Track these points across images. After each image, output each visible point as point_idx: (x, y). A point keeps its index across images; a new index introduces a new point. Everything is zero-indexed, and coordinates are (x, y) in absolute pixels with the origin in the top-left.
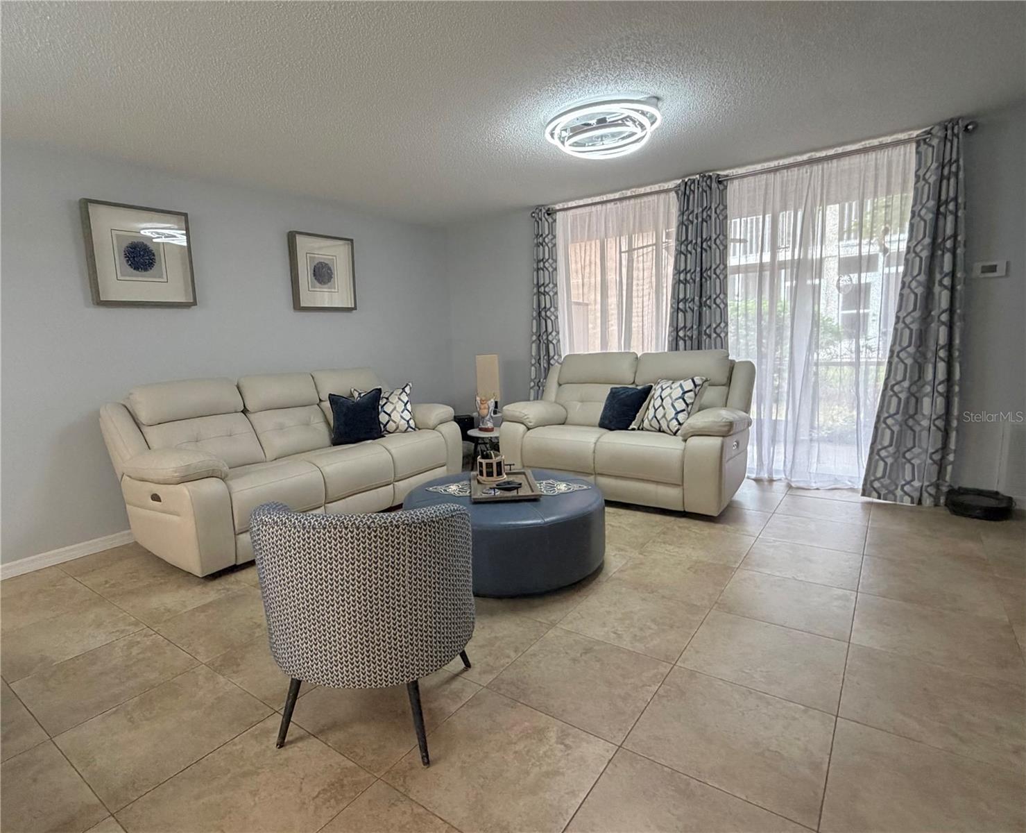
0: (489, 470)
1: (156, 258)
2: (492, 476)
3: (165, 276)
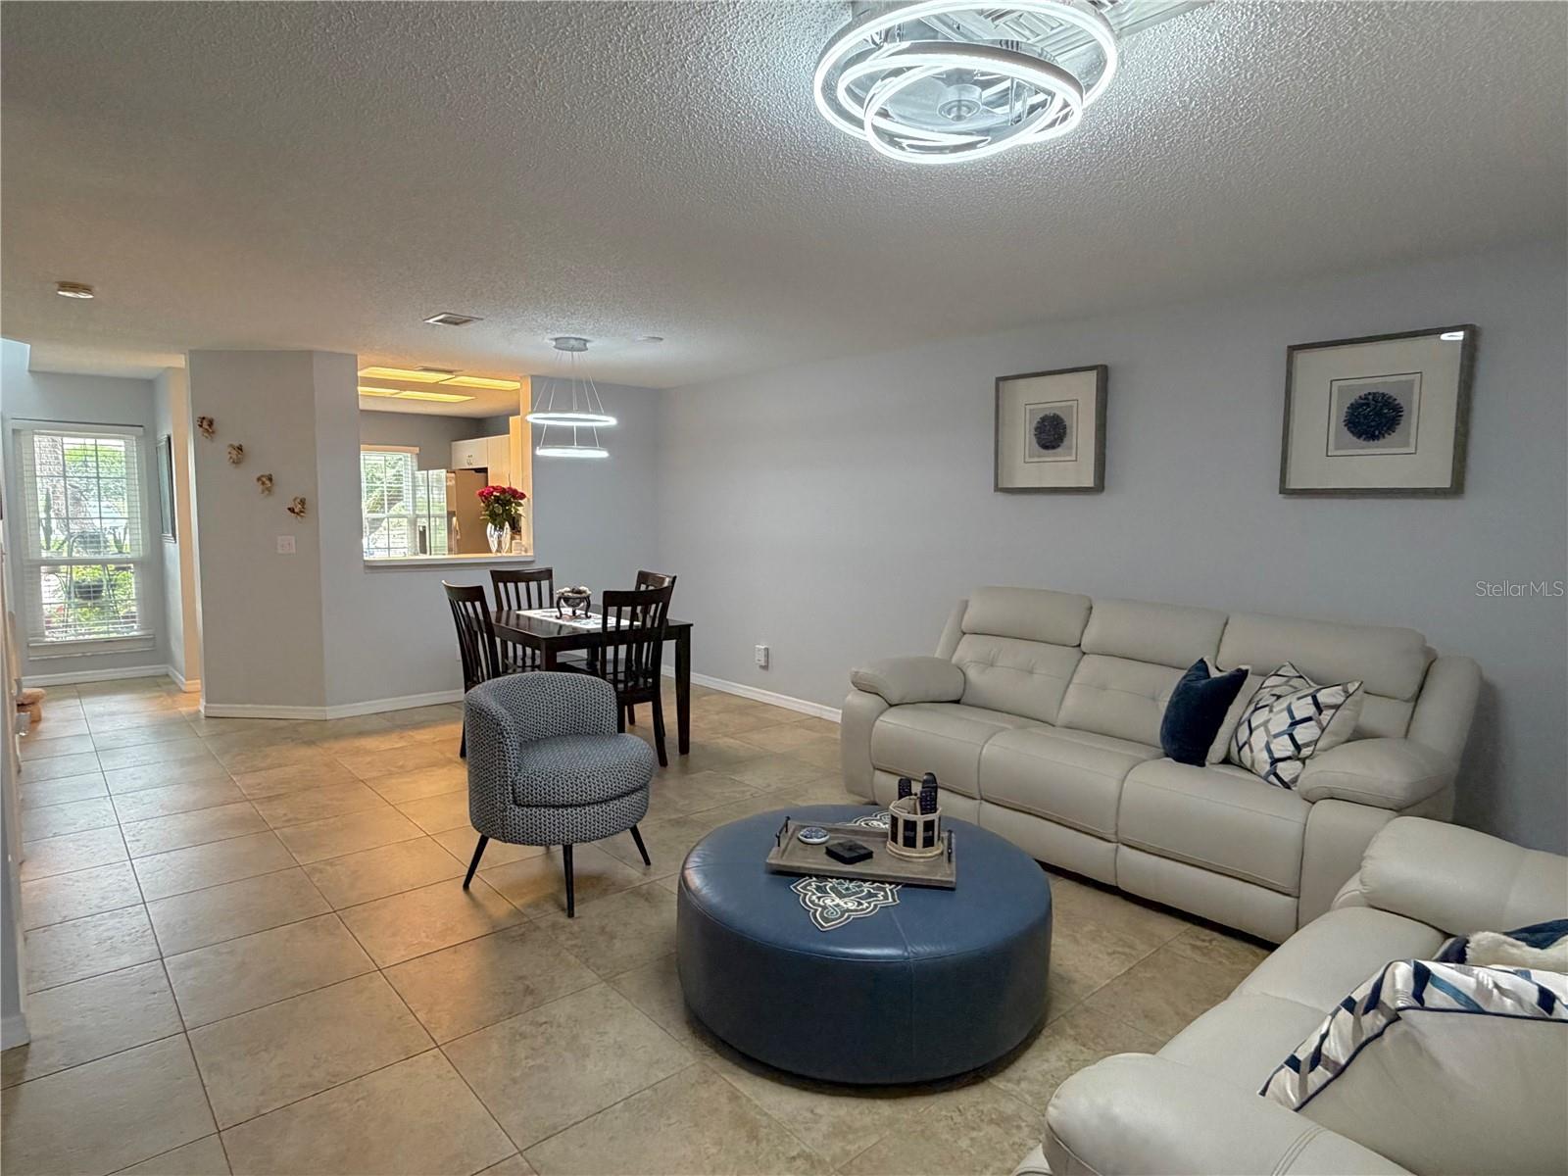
0: (908, 833)
1: (1068, 431)
2: (914, 846)
3: (1074, 455)
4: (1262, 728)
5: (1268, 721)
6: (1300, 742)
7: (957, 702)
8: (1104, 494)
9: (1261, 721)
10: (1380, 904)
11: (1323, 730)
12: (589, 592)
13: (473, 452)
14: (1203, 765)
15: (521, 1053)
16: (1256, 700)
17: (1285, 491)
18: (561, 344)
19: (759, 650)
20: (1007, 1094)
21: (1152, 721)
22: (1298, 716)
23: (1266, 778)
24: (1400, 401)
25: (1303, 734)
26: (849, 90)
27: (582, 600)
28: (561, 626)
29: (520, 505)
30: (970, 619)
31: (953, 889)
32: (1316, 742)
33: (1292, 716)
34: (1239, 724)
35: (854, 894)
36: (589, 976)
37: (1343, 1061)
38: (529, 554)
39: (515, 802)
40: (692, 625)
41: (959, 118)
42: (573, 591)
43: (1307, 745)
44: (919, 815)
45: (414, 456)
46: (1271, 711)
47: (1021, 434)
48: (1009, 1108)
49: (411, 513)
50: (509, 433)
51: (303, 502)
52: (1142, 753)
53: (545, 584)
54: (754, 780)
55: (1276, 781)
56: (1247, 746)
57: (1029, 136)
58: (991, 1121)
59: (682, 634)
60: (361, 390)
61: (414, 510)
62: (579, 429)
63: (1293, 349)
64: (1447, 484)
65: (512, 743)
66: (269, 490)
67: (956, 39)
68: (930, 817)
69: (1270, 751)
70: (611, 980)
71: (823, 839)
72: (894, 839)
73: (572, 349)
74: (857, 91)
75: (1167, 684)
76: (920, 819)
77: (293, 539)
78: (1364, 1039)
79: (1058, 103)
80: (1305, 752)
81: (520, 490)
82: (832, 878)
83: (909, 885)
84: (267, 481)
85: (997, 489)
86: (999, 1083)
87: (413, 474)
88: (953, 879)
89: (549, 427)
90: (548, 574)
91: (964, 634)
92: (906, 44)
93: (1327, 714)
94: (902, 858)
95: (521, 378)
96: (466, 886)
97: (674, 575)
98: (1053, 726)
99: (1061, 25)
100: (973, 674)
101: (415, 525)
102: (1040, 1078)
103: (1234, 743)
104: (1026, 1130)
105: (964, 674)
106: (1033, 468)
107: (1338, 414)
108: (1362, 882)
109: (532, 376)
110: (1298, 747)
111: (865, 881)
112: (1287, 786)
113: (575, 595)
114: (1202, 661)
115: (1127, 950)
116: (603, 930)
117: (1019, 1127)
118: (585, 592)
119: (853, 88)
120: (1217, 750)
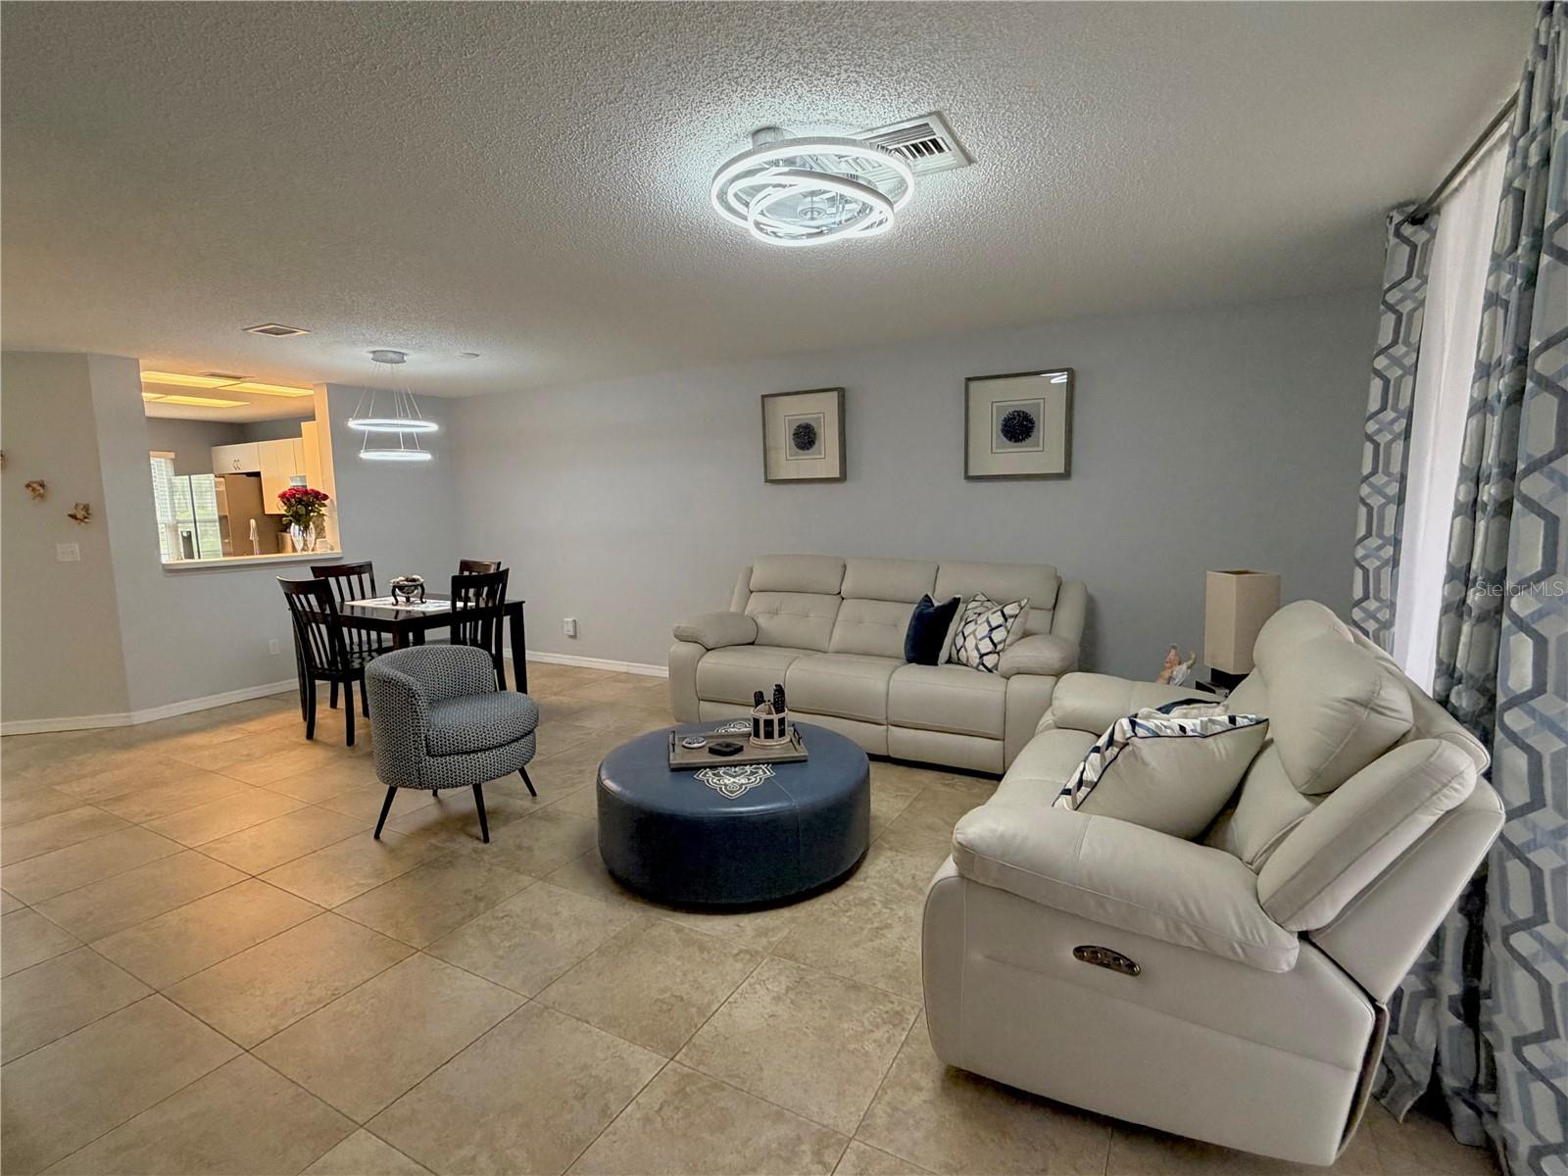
4: (972, 636)
5: (975, 630)
6: (996, 641)
7: (752, 644)
8: (846, 484)
9: (970, 631)
10: (1062, 725)
11: (1008, 632)
12: (422, 580)
13: (239, 457)
14: (936, 665)
15: (495, 939)
16: (965, 617)
17: (969, 478)
18: (378, 357)
19: (567, 622)
20: (861, 888)
21: (898, 638)
22: (994, 625)
23: (977, 668)
24: (1033, 416)
25: (998, 636)
26: (736, 195)
27: (416, 587)
28: (397, 612)
29: (325, 506)
30: (756, 581)
31: (805, 761)
32: (1005, 640)
33: (990, 626)
34: (956, 635)
35: (742, 773)
36: (525, 880)
37: (1096, 780)
38: (335, 551)
39: (428, 754)
40: (524, 602)
41: (812, 219)
42: (407, 580)
43: (1000, 643)
44: (775, 715)
45: (169, 461)
46: (976, 623)
47: (783, 437)
48: (865, 895)
49: (170, 518)
50: (301, 436)
51: (86, 508)
52: (896, 662)
53: (366, 577)
54: (593, 724)
55: (983, 669)
56: (963, 649)
57: (854, 233)
58: (856, 905)
59: (516, 610)
60: (146, 396)
61: (174, 516)
62: (404, 434)
63: (969, 380)
64: (1062, 471)
65: (423, 704)
66: (41, 496)
67: (819, 170)
68: (782, 715)
69: (978, 650)
70: (545, 877)
71: (703, 744)
72: (757, 735)
73: (392, 362)
74: (744, 196)
75: (905, 616)
76: (775, 717)
77: (77, 547)
78: (1107, 763)
79: (876, 212)
80: (999, 647)
81: (322, 491)
82: (721, 766)
83: (776, 764)
84: (38, 489)
85: (767, 481)
86: (853, 883)
87: (170, 480)
88: (807, 754)
89: (369, 432)
90: (366, 568)
91: (751, 592)
92: (787, 169)
93: (1011, 620)
94: (764, 747)
95: (315, 385)
96: (377, 836)
97: (497, 561)
98: (825, 652)
99: (880, 166)
100: (761, 621)
101: (176, 531)
102: (878, 875)
103: (954, 647)
104: (879, 906)
105: (757, 625)
106: (792, 464)
107: (997, 427)
108: (1053, 714)
109: (328, 385)
110: (995, 645)
111: (746, 765)
112: (990, 671)
113: (410, 583)
114: (927, 596)
115: (905, 793)
116: (519, 847)
117: (874, 904)
118: (418, 580)
119: (740, 193)
120: (943, 655)
